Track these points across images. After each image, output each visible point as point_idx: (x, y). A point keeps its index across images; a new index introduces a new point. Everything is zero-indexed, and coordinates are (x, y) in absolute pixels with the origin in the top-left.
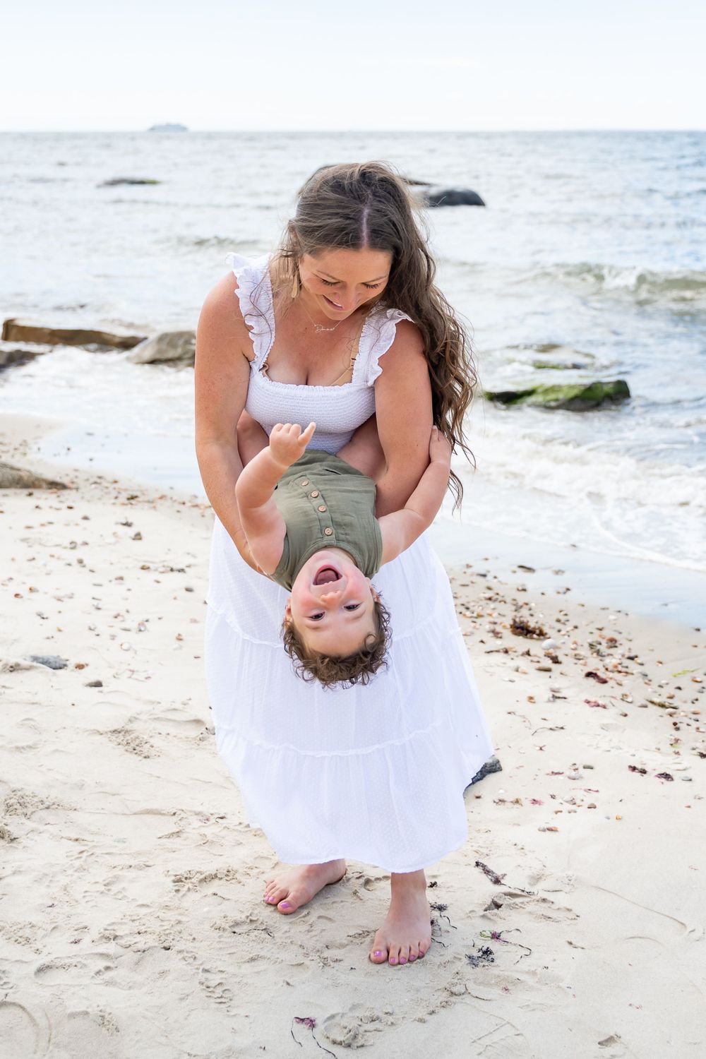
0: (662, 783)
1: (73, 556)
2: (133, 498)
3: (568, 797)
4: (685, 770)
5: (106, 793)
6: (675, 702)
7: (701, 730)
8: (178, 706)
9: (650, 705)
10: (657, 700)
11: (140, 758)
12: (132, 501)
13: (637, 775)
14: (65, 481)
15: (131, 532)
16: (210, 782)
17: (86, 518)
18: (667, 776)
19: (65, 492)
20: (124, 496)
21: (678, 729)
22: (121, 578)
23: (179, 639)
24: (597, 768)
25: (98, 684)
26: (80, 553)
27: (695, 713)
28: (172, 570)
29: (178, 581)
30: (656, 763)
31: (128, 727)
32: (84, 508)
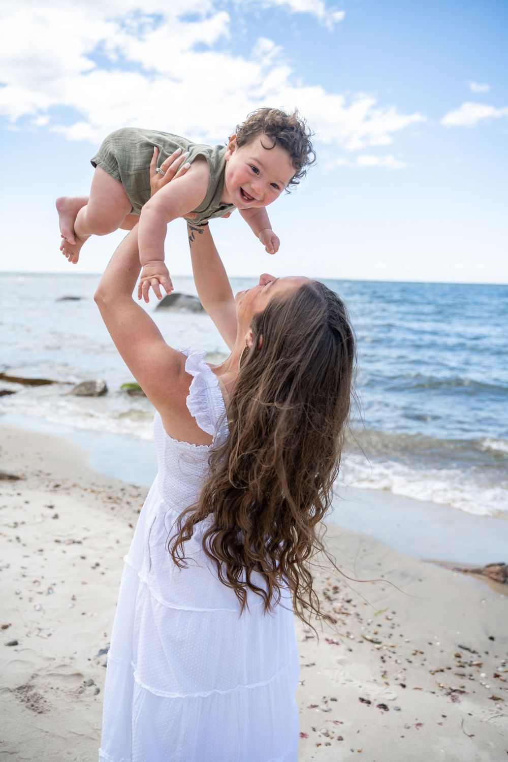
0: (382, 713)
1: (12, 533)
2: (57, 486)
3: (324, 731)
4: (394, 699)
5: (6, 752)
6: (379, 638)
7: (399, 662)
8: (67, 661)
9: (364, 641)
10: (369, 637)
11: (35, 713)
12: (57, 489)
13: (365, 705)
14: (19, 474)
15: (52, 512)
16: (83, 735)
17: (27, 502)
18: (384, 707)
19: (18, 483)
20: (53, 484)
21: (384, 662)
22: (41, 550)
23: (74, 599)
24: (339, 700)
25: (15, 643)
26: (19, 532)
27: (392, 647)
28: (74, 542)
29: (76, 550)
30: (377, 693)
31: (31, 683)
32: (27, 494)
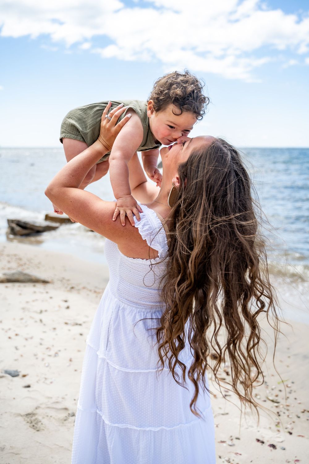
0: (271, 450)
1: (38, 317)
2: (72, 288)
3: (227, 459)
4: (282, 442)
5: (13, 453)
6: (279, 399)
7: (290, 416)
8: (60, 400)
9: (267, 401)
10: (271, 398)
11: (35, 431)
12: (73, 290)
13: (259, 444)
14: (49, 280)
15: (66, 305)
16: (63, 447)
17: (51, 298)
18: (273, 446)
19: (49, 286)
20: (70, 286)
21: (279, 415)
22: (55, 329)
23: (71, 360)
24: (242, 439)
25: (29, 386)
26: (42, 316)
27: (288, 406)
28: (77, 324)
29: (77, 329)
30: (270, 436)
31: (35, 412)
32: (52, 292)
